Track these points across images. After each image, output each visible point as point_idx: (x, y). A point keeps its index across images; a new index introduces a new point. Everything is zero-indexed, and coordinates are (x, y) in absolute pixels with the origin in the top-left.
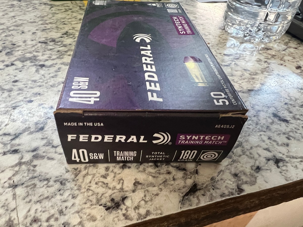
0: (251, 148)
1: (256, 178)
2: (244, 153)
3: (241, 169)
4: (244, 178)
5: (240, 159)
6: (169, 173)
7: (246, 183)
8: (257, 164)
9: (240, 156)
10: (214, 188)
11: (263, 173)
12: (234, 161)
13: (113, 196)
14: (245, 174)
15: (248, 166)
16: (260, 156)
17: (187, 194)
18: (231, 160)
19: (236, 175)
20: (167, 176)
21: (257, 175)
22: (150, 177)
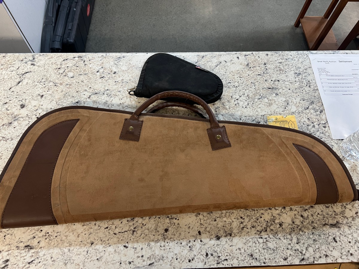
0: (321, 250)
1: (319, 260)
2: (319, 251)
3: (316, 256)
4: (316, 259)
5: (317, 253)
6: (298, 253)
7: (316, 260)
8: (321, 256)
9: (317, 252)
10: (308, 260)
11: (321, 258)
12: (315, 253)
13: (285, 257)
14: (316, 258)
15: (318, 256)
16: (323, 253)
17: (301, 260)
18: (314, 253)
19: (314, 258)
20: (298, 254)
21: (319, 259)
22: (294, 254)
